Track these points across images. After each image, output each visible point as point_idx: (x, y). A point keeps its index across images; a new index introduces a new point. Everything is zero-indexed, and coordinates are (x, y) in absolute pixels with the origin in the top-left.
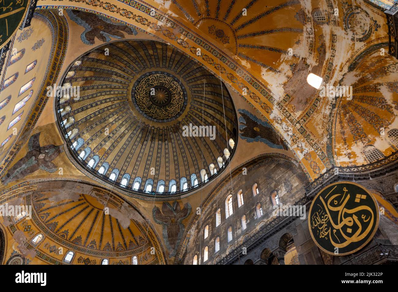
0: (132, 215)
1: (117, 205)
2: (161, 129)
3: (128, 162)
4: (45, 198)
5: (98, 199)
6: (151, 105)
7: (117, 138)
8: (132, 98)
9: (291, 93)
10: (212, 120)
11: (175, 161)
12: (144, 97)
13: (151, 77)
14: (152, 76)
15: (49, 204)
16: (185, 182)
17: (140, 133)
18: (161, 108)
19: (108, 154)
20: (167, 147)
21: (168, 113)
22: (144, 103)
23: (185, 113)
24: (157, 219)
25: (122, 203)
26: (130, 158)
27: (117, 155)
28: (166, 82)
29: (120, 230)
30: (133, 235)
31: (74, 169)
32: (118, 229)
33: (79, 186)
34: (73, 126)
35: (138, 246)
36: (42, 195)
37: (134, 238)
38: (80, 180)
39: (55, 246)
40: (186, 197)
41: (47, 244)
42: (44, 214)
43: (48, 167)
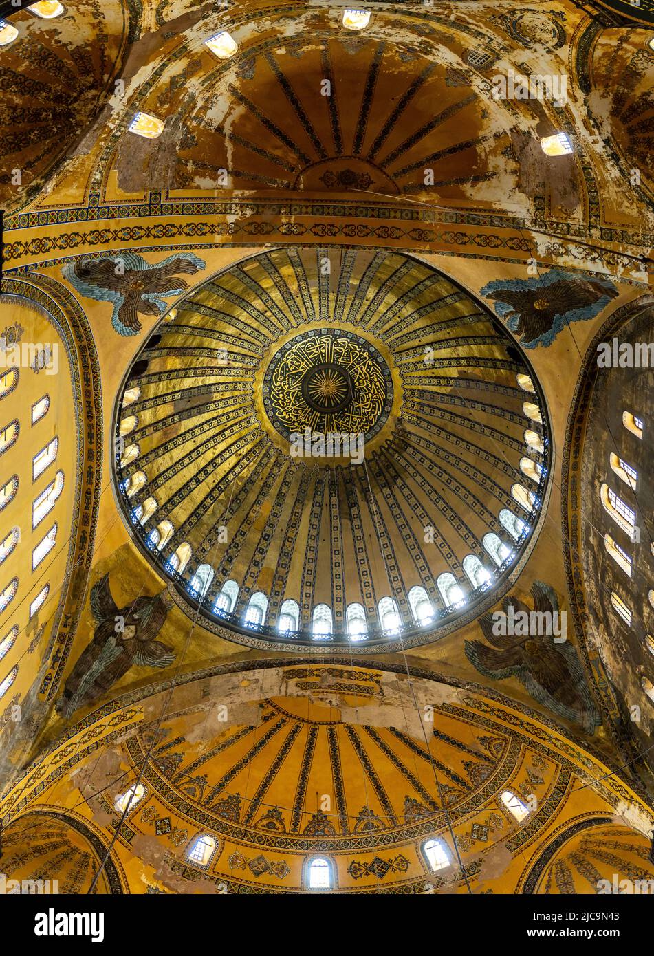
0: (421, 695)
1: (368, 690)
2: (371, 461)
3: (338, 576)
4: (175, 737)
5: (313, 697)
6: (321, 417)
7: (285, 531)
8: (273, 424)
9: (539, 190)
10: (460, 368)
11: (443, 512)
12: (297, 410)
13: (287, 359)
14: (289, 355)
15: (190, 751)
16: (499, 546)
17: (330, 496)
18: (344, 412)
19: (283, 579)
20: (406, 491)
21: (364, 414)
22: (304, 423)
23: (398, 392)
24: (490, 668)
25: (378, 679)
26: (338, 565)
27: (306, 572)
28: (323, 351)
29: (419, 752)
30: (461, 746)
31: (215, 642)
32: (410, 751)
33: (244, 679)
34: (175, 542)
35: (493, 763)
36: (165, 733)
37: (469, 751)
38: (241, 662)
39: (261, 857)
40: (523, 572)
41: (236, 857)
42: (192, 781)
43: (151, 654)
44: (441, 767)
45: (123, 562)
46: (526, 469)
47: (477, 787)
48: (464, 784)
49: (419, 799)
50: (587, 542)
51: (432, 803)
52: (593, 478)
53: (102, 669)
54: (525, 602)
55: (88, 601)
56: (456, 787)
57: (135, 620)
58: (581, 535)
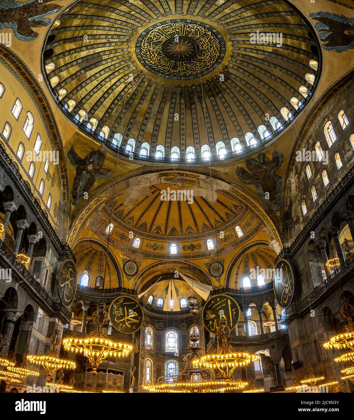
0: (215, 185)
1: (194, 181)
2: (205, 84)
3: (183, 135)
4: (120, 204)
5: (171, 184)
6: (175, 63)
7: (155, 115)
8: (144, 67)
11: (241, 111)
12: (160, 60)
13: (151, 35)
14: (152, 32)
15: (126, 208)
16: (265, 131)
17: (180, 99)
18: (190, 60)
19: (156, 136)
20: (223, 100)
21: (204, 62)
22: (165, 66)
23: (228, 53)
24: (245, 179)
26: (183, 130)
27: (167, 132)
28: (177, 30)
29: (210, 207)
30: (226, 207)
31: (128, 165)
32: (207, 206)
33: (143, 178)
34: (100, 126)
35: (236, 215)
36: (116, 203)
37: (229, 209)
38: (140, 171)
39: (155, 244)
40: (272, 145)
41: (147, 244)
42: (129, 219)
43: (102, 174)
44: (217, 213)
45: (77, 139)
46: (293, 102)
47: (228, 223)
48: (224, 221)
49: (208, 224)
50: (308, 141)
51: (212, 226)
52: (326, 117)
53: (84, 184)
54: (268, 156)
55: (68, 159)
56: (221, 221)
57: (91, 162)
58: (307, 137)
